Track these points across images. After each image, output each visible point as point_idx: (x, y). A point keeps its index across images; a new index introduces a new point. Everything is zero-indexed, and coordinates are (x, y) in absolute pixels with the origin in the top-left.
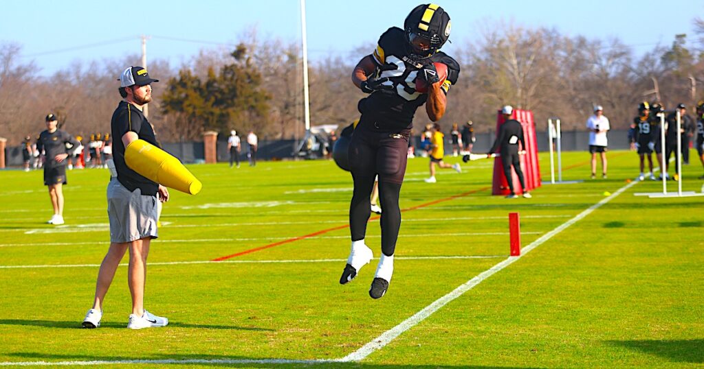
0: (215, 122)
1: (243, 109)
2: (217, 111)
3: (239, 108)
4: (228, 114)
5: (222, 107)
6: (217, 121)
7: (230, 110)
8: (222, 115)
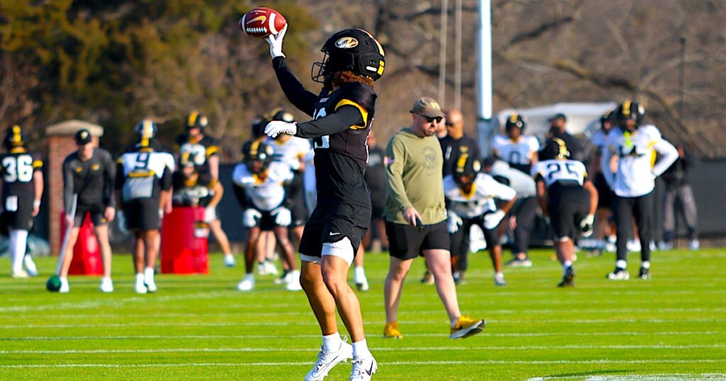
0: (80, 84)
1: (201, 28)
2: (91, 33)
3: (182, 25)
4: (139, 50)
5: (112, 17)
6: (92, 80)
7: (149, 31)
8: (114, 54)
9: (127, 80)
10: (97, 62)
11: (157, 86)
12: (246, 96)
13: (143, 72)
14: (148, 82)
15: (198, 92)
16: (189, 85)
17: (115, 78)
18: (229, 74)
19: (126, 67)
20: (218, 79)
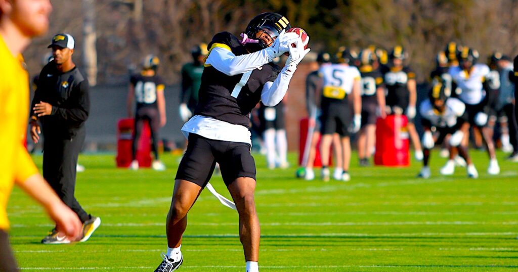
9: (336, 20)
10: (317, 7)
11: (360, 26)
12: (426, 34)
13: (349, 15)
14: (353, 23)
15: (390, 30)
16: (383, 24)
17: (328, 20)
18: (414, 17)
19: (336, 12)
20: (405, 21)
